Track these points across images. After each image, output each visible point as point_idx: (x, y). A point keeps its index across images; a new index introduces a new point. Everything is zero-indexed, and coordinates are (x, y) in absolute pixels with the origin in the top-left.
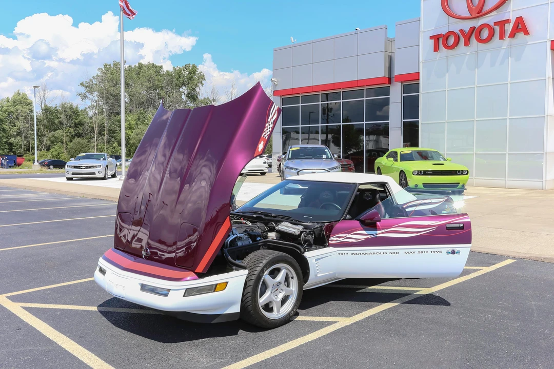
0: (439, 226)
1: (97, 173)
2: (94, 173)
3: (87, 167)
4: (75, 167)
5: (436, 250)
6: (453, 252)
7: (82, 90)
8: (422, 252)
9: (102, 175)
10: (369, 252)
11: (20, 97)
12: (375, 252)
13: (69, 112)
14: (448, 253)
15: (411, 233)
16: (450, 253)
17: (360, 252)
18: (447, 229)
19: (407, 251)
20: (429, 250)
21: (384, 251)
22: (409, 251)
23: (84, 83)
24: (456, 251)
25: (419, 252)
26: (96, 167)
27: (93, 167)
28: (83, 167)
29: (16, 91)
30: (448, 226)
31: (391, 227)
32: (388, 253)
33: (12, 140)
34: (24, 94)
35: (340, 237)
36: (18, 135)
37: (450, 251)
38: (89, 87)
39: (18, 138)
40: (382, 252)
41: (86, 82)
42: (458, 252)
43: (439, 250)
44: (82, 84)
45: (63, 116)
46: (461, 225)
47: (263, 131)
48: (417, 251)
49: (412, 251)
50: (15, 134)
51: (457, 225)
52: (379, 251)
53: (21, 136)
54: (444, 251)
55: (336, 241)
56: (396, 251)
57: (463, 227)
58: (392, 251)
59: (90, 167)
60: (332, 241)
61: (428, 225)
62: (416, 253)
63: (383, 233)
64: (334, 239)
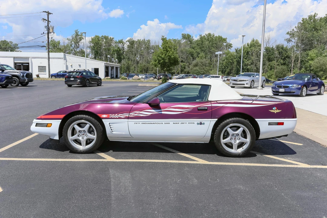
0: (194, 108)
1: (245, 84)
2: (244, 84)
3: (240, 81)
4: (235, 80)
5: (191, 122)
6: (201, 124)
7: (288, 37)
8: (183, 123)
9: (248, 86)
10: (152, 122)
11: (254, 42)
12: (156, 122)
13: (281, 50)
14: (198, 124)
15: (177, 112)
16: (199, 124)
17: (147, 122)
18: (198, 110)
19: (174, 122)
20: (187, 122)
21: (161, 122)
22: (176, 122)
23: (289, 32)
24: (202, 123)
25: (181, 123)
26: (246, 81)
27: (244, 81)
28: (238, 81)
29: (252, 39)
30: (199, 108)
31: (166, 108)
32: (164, 123)
33: (249, 67)
34: (257, 41)
35: (136, 113)
36: (251, 64)
37: (199, 123)
38: (292, 34)
39: (252, 65)
41: (290, 32)
42: (204, 124)
43: (193, 122)
44: (288, 33)
45: (276, 52)
46: (206, 108)
47: (112, 114)
48: (180, 122)
49: (177, 122)
50: (250, 63)
51: (204, 108)
52: (159, 122)
53: (253, 65)
54: (196, 123)
55: (133, 115)
56: (168, 122)
58: (166, 122)
59: (242, 81)
60: (131, 115)
61: (188, 108)
62: (180, 123)
63: (161, 111)
64: (132, 114)
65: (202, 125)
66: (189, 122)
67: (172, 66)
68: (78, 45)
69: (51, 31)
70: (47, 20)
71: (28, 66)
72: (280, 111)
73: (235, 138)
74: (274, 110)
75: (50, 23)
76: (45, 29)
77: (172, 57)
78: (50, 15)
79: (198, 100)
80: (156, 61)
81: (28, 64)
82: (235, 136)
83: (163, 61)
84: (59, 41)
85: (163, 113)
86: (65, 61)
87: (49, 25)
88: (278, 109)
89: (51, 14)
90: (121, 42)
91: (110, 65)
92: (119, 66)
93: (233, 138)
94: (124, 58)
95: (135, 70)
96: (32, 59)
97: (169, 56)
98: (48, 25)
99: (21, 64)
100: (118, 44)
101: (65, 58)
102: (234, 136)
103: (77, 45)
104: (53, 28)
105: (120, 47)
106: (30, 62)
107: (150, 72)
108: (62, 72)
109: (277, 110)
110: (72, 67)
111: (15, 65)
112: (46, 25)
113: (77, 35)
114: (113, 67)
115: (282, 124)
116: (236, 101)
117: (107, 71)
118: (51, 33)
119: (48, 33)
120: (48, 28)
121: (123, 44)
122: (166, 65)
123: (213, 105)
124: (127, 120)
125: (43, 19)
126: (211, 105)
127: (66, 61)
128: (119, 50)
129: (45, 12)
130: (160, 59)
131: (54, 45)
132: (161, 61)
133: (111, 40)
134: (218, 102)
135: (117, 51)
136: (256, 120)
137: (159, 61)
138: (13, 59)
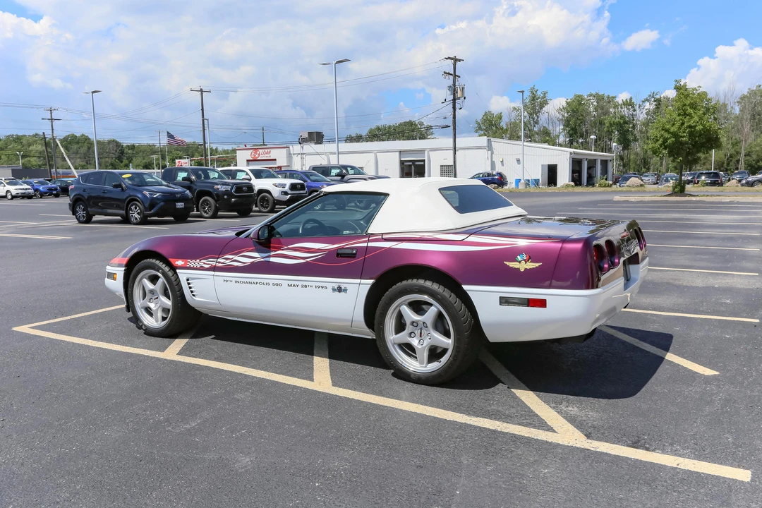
0: (330, 251)
5: (321, 284)
6: (340, 290)
8: (306, 286)
10: (253, 281)
12: (259, 281)
14: (334, 290)
15: (298, 258)
16: (336, 290)
17: (243, 280)
18: (337, 257)
19: (290, 283)
20: (314, 284)
21: (268, 281)
22: (293, 283)
24: (343, 288)
25: (302, 286)
30: (340, 252)
31: (279, 249)
32: (271, 284)
35: (227, 259)
37: (336, 288)
40: (265, 281)
42: (345, 290)
43: (324, 284)
46: (355, 251)
47: (192, 259)
48: (300, 283)
49: (296, 283)
51: (350, 251)
52: (263, 281)
54: (330, 286)
55: (223, 263)
56: (279, 282)
57: (355, 254)
58: (276, 282)
60: (219, 262)
61: (319, 249)
62: (300, 286)
63: (269, 256)
64: (222, 261)
65: (342, 293)
66: (317, 284)
67: (701, 151)
68: (536, 118)
69: (459, 95)
70: (452, 75)
71: (424, 165)
72: (537, 265)
73: (421, 333)
74: (520, 262)
75: (459, 79)
76: (449, 93)
77: (699, 128)
78: (458, 64)
79: (348, 232)
80: (657, 140)
81: (423, 163)
82: (421, 329)
83: (673, 139)
84: (501, 113)
85: (272, 259)
86: (489, 152)
87: (457, 84)
88: (531, 258)
89: (460, 60)
90: (629, 104)
91: (585, 157)
92: (610, 159)
93: (416, 332)
94: (636, 140)
95: (661, 165)
96: (431, 153)
97: (690, 127)
98: (454, 85)
99: (411, 163)
100: (622, 108)
101: (490, 147)
102: (419, 327)
103: (534, 119)
104: (463, 88)
105: (627, 115)
106: (426, 159)
107: (698, 168)
108: (481, 175)
109: (528, 263)
110: (503, 165)
111: (403, 166)
112: (451, 83)
113: (534, 98)
114: (595, 160)
115: (542, 303)
116: (426, 235)
117: (577, 168)
118: (459, 98)
119: (454, 100)
120: (454, 90)
121: (633, 107)
122: (683, 149)
123: (370, 244)
124: (212, 273)
125: (445, 73)
126: (365, 245)
127: (492, 153)
128: (622, 121)
129: (449, 58)
130: (666, 135)
131: (491, 121)
132: (669, 141)
133: (609, 102)
134: (384, 237)
135: (619, 124)
136: (465, 287)
137: (665, 140)
138: (398, 153)
